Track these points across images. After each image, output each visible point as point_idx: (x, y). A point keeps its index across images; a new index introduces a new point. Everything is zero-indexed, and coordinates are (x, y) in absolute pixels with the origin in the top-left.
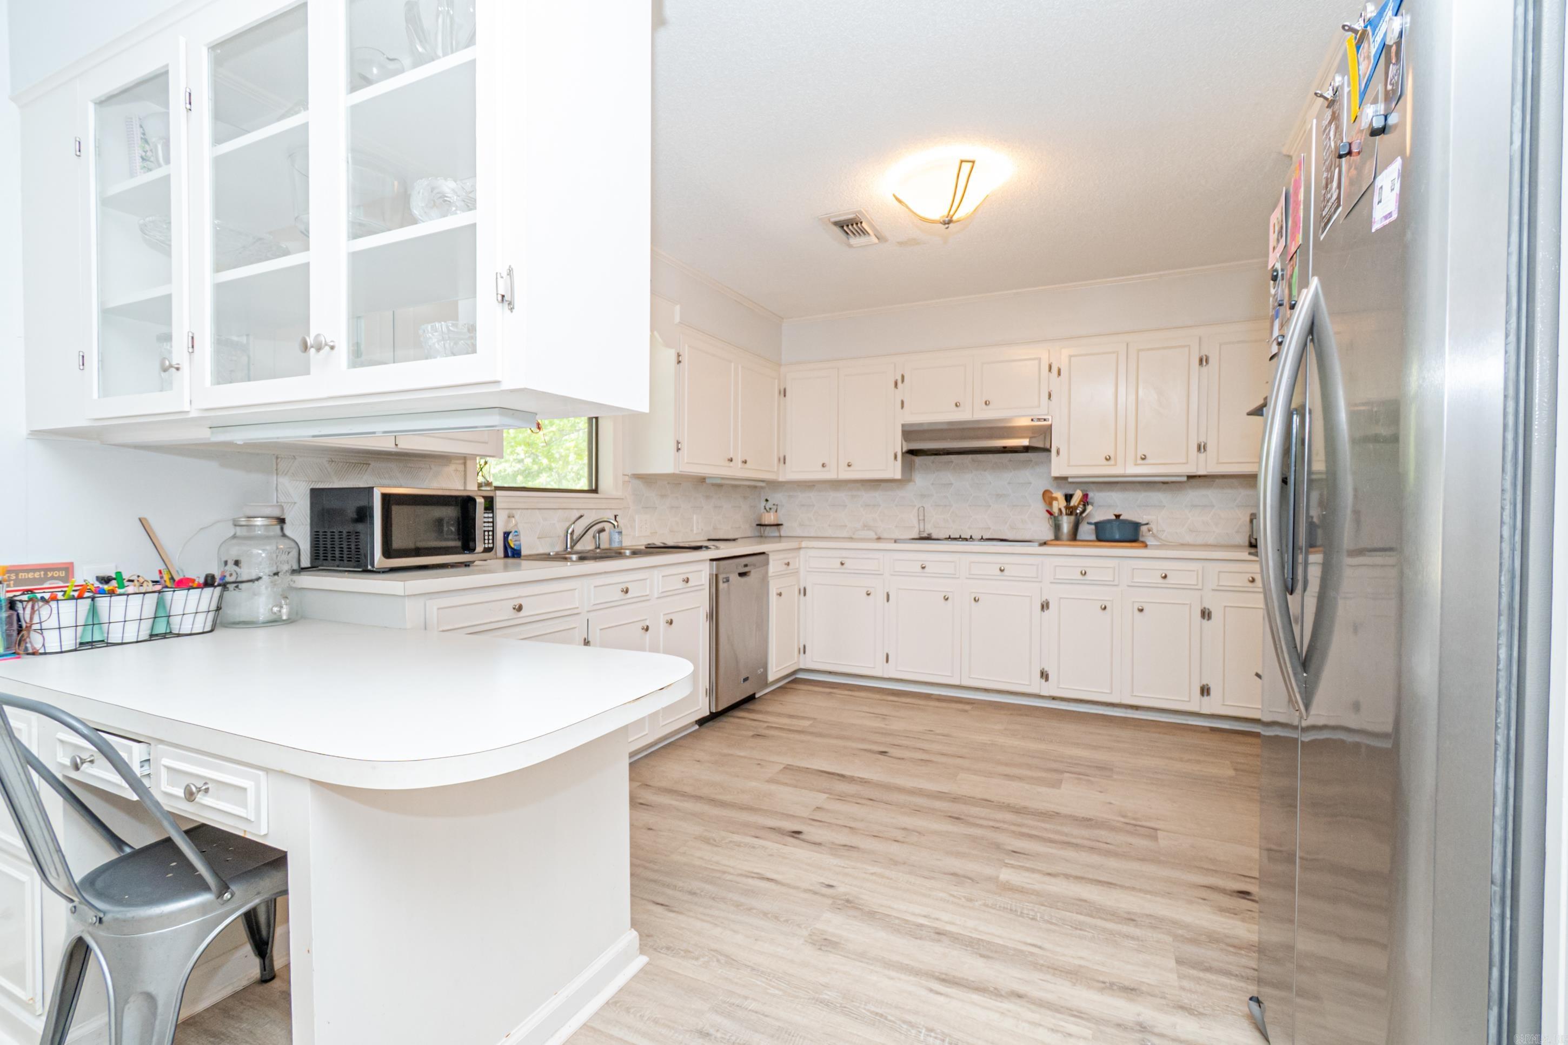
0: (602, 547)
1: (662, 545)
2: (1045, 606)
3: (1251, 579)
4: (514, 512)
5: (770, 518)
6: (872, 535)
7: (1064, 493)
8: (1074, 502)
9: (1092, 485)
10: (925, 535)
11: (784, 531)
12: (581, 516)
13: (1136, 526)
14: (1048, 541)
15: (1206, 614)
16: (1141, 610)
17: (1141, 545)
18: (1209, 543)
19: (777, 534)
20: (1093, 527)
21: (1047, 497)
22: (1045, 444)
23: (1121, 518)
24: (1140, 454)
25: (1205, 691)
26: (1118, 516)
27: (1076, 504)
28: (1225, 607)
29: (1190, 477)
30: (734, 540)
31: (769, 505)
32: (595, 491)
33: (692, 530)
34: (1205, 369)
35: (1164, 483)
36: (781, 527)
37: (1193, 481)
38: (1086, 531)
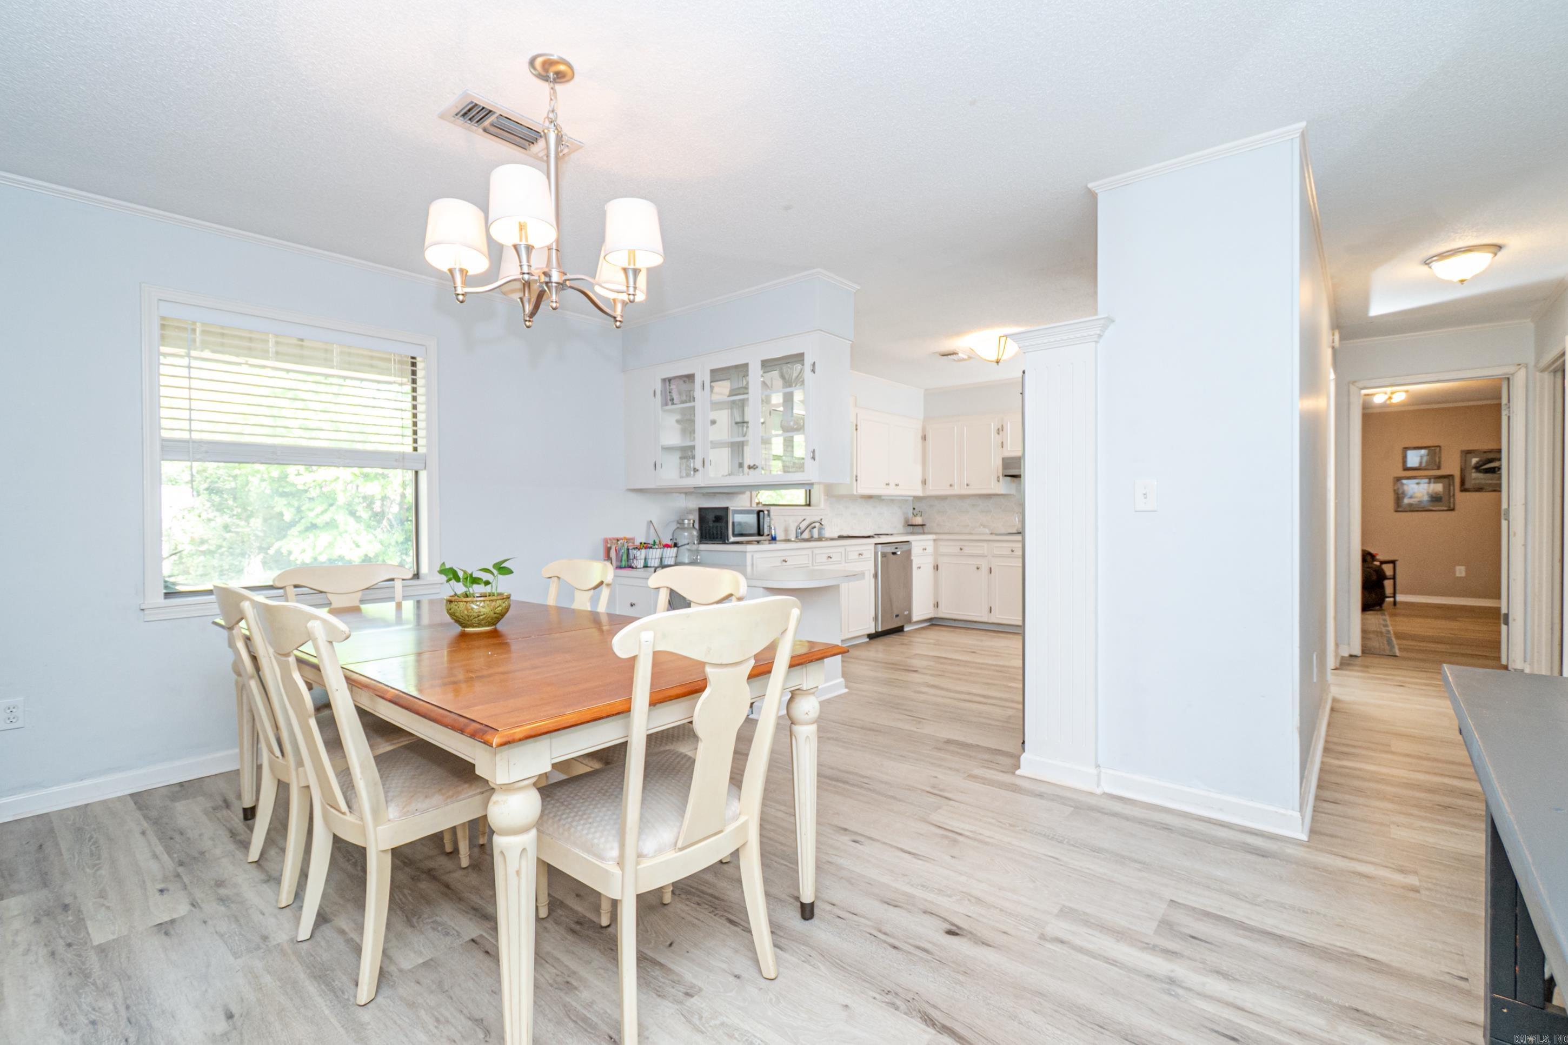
11: (926, 529)
19: (922, 531)
32: (809, 505)
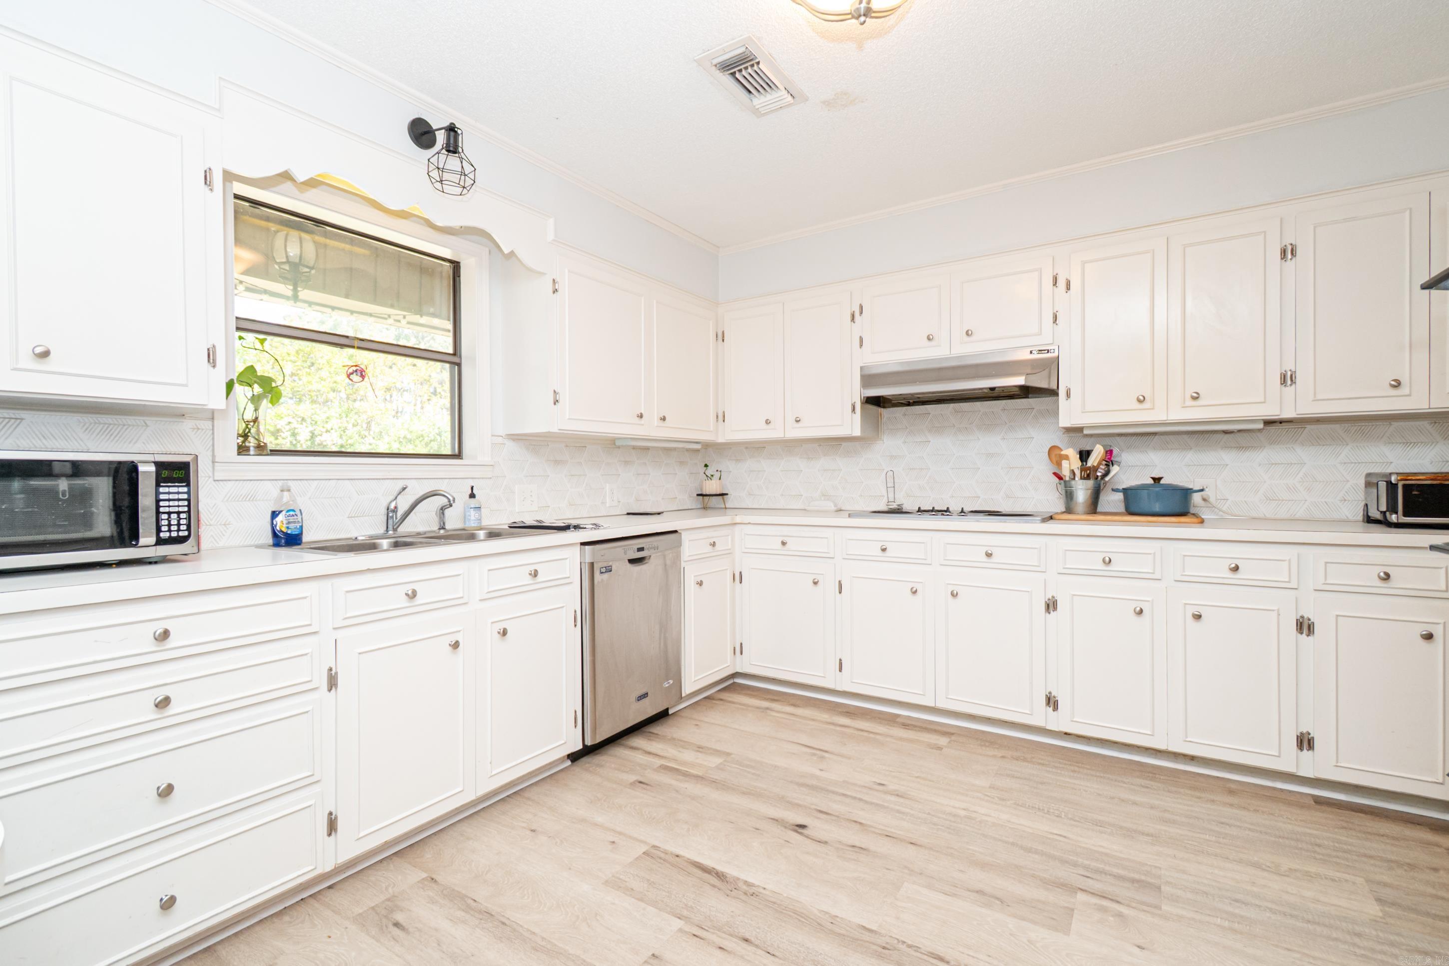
0: (448, 527)
1: (536, 524)
2: (1051, 606)
3: (1382, 574)
4: (290, 483)
5: (711, 487)
6: (831, 506)
7: (1078, 450)
8: (1092, 461)
9: (1118, 438)
10: (894, 506)
12: (404, 489)
13: (1186, 493)
14: (1057, 513)
15: (1305, 626)
16: (1198, 617)
17: (1194, 520)
18: (1297, 516)
20: (1120, 496)
21: (1055, 455)
22: (1049, 383)
23: (1162, 482)
24: (1190, 392)
25: (1305, 742)
26: (1157, 480)
27: (1095, 464)
28: (1337, 616)
29: (1268, 423)
30: (659, 514)
31: (709, 473)
33: (603, 503)
34: (1290, 264)
35: (1226, 432)
36: (725, 496)
37: (1272, 428)
38: (1112, 500)
